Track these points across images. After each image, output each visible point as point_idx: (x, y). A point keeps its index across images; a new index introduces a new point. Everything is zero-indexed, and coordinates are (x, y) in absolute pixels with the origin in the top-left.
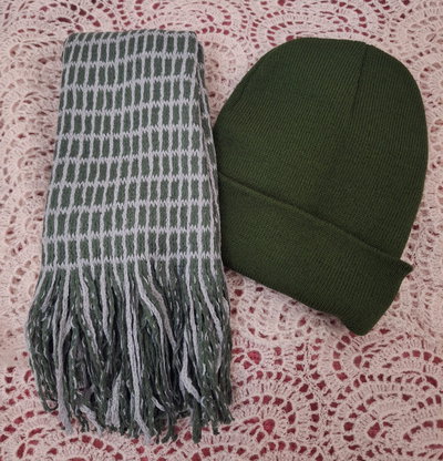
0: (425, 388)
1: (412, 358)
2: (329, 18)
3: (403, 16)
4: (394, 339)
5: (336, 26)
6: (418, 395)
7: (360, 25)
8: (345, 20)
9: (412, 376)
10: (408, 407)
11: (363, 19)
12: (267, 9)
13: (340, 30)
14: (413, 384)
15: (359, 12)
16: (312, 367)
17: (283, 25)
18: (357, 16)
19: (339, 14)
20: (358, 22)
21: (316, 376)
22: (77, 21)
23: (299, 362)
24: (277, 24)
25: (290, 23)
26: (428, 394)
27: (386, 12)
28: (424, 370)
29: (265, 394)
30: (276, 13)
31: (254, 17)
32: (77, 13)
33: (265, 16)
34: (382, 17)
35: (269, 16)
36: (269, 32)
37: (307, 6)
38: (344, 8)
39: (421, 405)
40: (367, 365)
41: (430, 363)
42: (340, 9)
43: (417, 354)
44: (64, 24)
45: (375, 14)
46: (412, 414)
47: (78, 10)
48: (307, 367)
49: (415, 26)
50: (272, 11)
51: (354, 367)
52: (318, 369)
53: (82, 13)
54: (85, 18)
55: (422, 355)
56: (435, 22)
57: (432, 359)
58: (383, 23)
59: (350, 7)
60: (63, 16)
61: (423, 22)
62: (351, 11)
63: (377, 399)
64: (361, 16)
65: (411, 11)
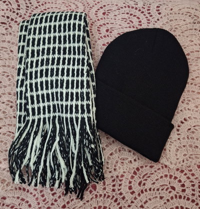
0: (170, 192)
1: (164, 178)
2: (125, 21)
3: (158, 20)
4: (156, 170)
5: (128, 25)
6: (167, 196)
7: (139, 25)
8: (132, 22)
9: (164, 187)
10: (162, 202)
11: (140, 22)
12: (97, 17)
13: (130, 27)
14: (164, 191)
15: (138, 18)
16: (119, 190)
17: (104, 24)
18: (138, 20)
19: (130, 19)
20: (138, 23)
21: (121, 194)
22: (10, 23)
23: (114, 188)
24: (102, 24)
25: (108, 23)
26: (171, 195)
27: (150, 18)
28: (170, 183)
29: (99, 205)
30: (102, 19)
31: (91, 21)
32: (9, 20)
33: (97, 20)
34: (149, 20)
35: (98, 20)
36: (98, 27)
37: (116, 16)
38: (132, 16)
39: (168, 200)
40: (144, 184)
41: (172, 180)
42: (130, 17)
43: (166, 176)
44: (4, 25)
45: (145, 19)
46: (164, 206)
47: (10, 19)
48: (117, 190)
49: (163, 24)
50: (99, 18)
51: (138, 186)
52: (122, 190)
53: (12, 20)
54: (13, 22)
55: (169, 176)
56: (172, 22)
57: (173, 177)
58: (149, 23)
59: (135, 16)
60: (3, 21)
61: (167, 22)
62: (135, 18)
63: (149, 201)
64: (139, 20)
65: (161, 17)
